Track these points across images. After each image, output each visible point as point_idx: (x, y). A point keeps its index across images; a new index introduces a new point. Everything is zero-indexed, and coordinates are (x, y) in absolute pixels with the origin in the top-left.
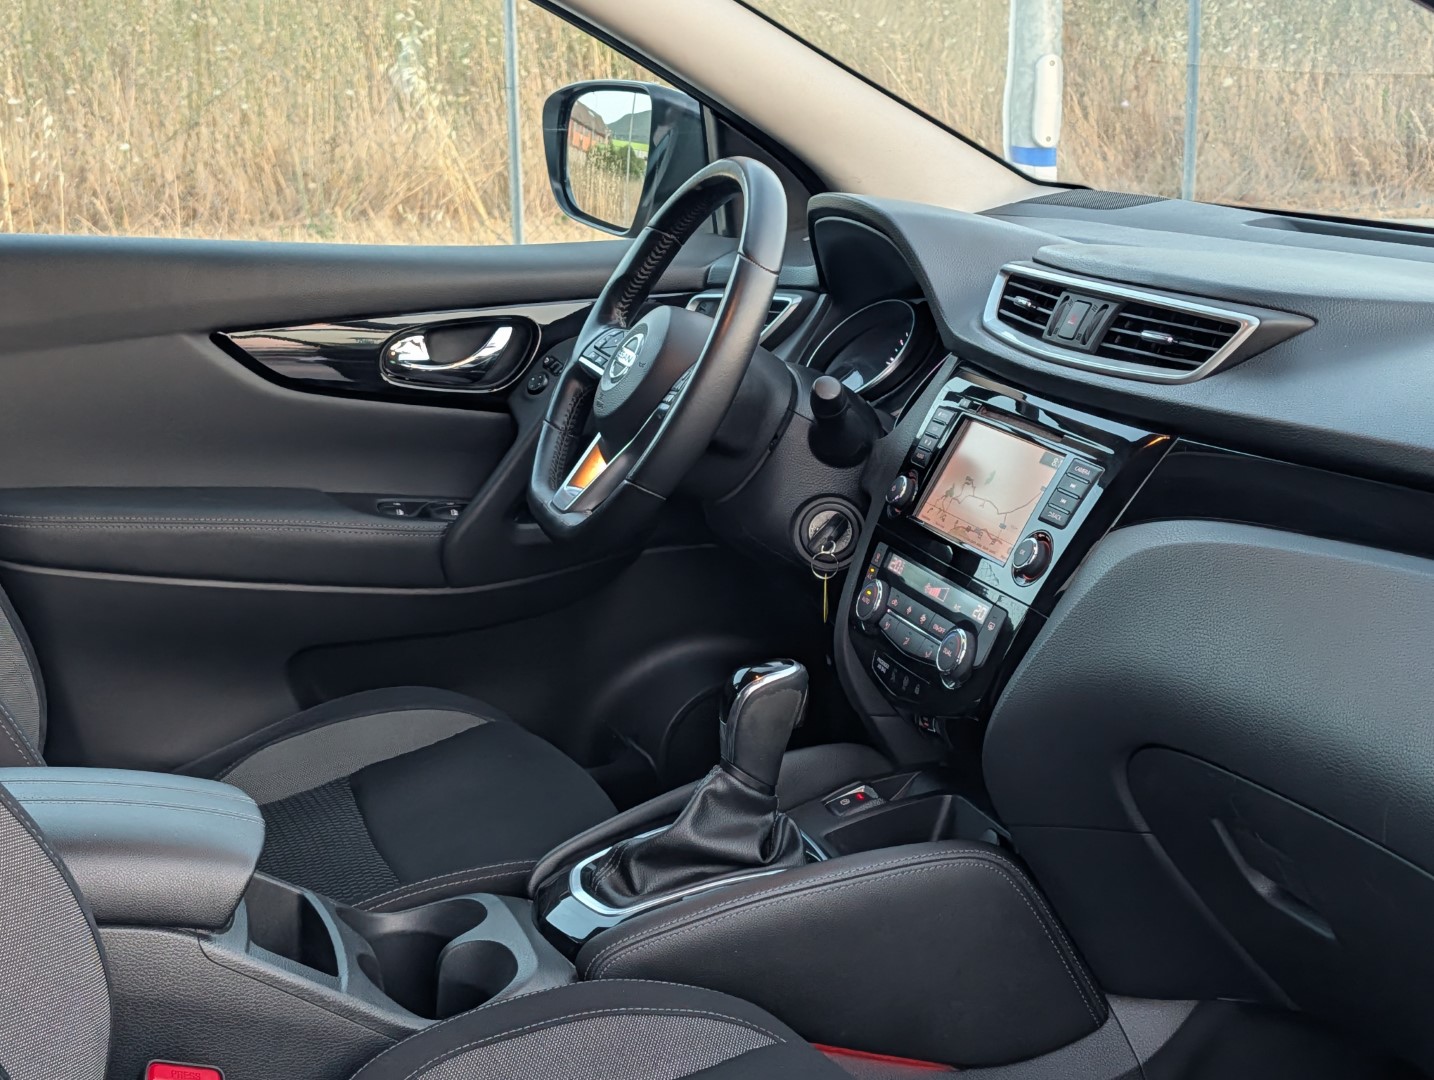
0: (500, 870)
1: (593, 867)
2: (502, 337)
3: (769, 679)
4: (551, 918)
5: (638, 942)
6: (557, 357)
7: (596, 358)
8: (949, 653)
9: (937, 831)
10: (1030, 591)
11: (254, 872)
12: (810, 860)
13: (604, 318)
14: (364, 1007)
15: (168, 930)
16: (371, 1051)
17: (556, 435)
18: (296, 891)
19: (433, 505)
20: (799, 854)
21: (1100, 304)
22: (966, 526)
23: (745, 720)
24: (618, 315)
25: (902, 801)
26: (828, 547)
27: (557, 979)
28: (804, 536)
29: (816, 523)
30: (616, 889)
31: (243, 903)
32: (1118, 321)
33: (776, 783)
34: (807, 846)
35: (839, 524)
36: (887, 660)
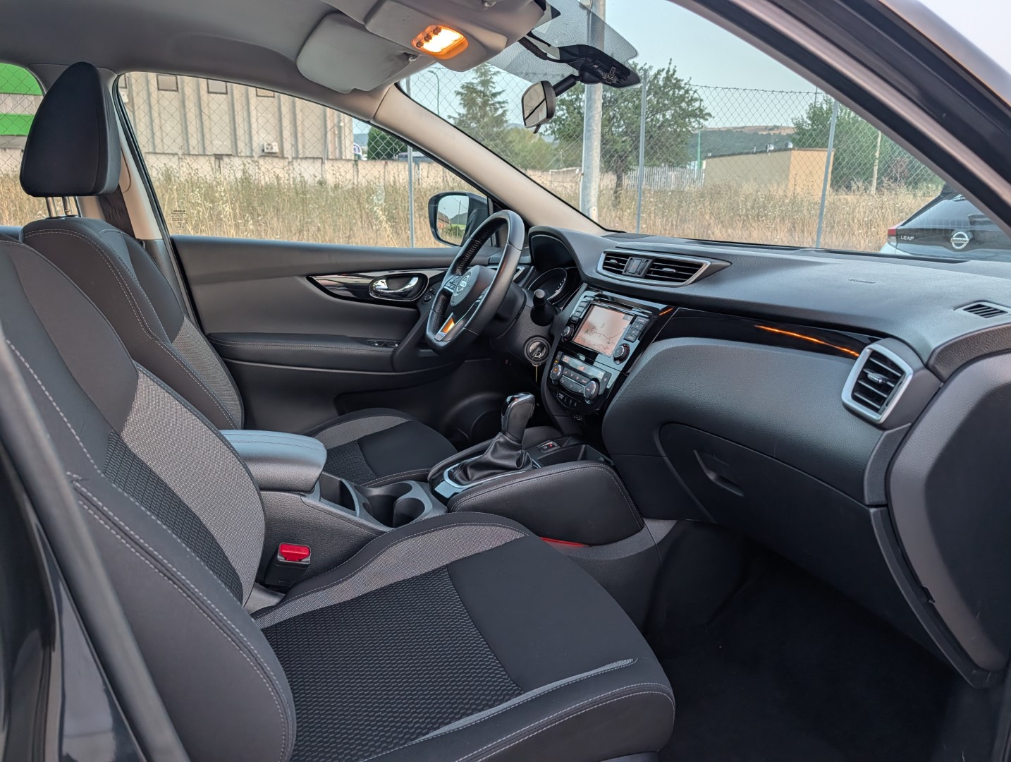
0: (416, 472)
1: (453, 471)
2: (414, 282)
3: (520, 400)
4: (436, 489)
5: (470, 498)
6: (435, 288)
7: (450, 286)
8: (589, 390)
9: (580, 457)
10: (621, 366)
11: (322, 471)
12: (535, 468)
13: (452, 272)
14: (365, 523)
15: (288, 492)
16: (368, 540)
17: (435, 315)
18: (339, 479)
19: (388, 342)
20: (531, 466)
21: (645, 260)
23: (512, 415)
24: (458, 271)
25: (566, 447)
26: (538, 355)
27: (440, 512)
28: (527, 351)
29: (532, 347)
30: (462, 478)
31: (318, 483)
32: (652, 266)
33: (522, 439)
34: (534, 463)
35: (542, 346)
36: (562, 394)
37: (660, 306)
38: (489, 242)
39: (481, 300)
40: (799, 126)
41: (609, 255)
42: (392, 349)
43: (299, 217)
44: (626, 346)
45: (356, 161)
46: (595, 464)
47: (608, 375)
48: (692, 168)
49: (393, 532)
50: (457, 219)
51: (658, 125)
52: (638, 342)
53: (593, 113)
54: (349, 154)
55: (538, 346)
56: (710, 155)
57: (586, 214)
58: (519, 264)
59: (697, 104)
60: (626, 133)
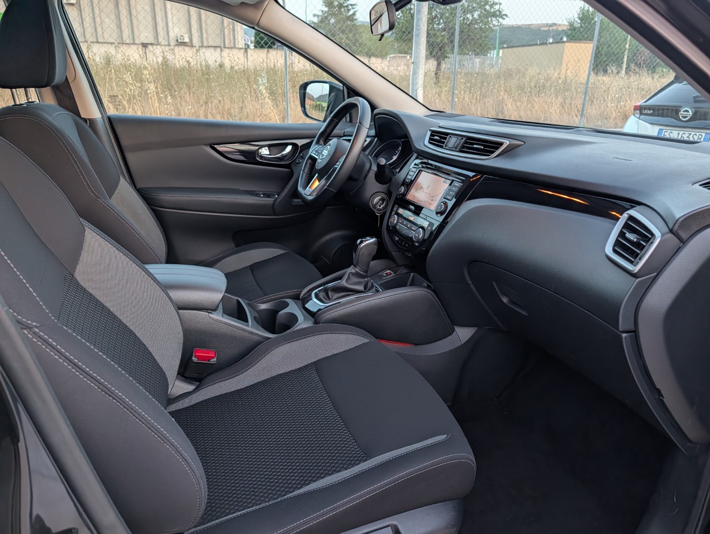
0: (292, 292)
1: (318, 292)
2: (289, 148)
3: (367, 242)
4: (306, 306)
5: (331, 313)
6: (305, 153)
8: (417, 235)
9: (408, 284)
10: (441, 218)
11: (225, 293)
12: (378, 291)
13: (318, 143)
14: (256, 331)
15: (199, 311)
16: (258, 343)
17: (305, 175)
18: (237, 298)
20: (374, 289)
21: (461, 138)
23: (361, 253)
24: (321, 142)
25: (400, 274)
26: (380, 206)
27: (310, 323)
28: (373, 202)
29: (376, 200)
30: (325, 299)
31: (221, 303)
32: (466, 142)
33: (368, 270)
34: (376, 287)
35: (383, 200)
36: (398, 237)
37: (471, 174)
38: (344, 119)
39: (338, 166)
40: (571, 24)
41: (434, 133)
42: (273, 199)
43: (205, 93)
44: (445, 204)
45: (246, 49)
46: (421, 289)
47: (431, 224)
48: (492, 56)
49: (275, 338)
50: (321, 98)
51: (468, 23)
52: (454, 200)
53: (422, 15)
54: (241, 44)
55: (380, 200)
56: (505, 46)
57: (415, 98)
58: (368, 136)
59: (497, 7)
60: (444, 30)
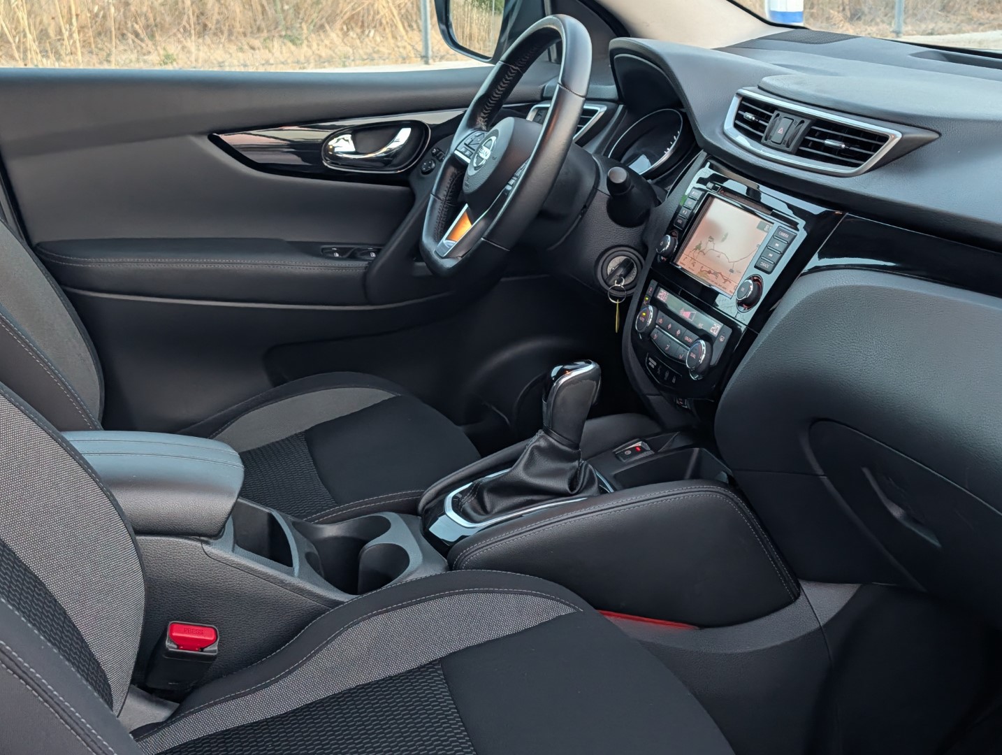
0: (401, 496)
1: (460, 496)
2: (404, 135)
3: (575, 373)
4: (432, 529)
5: (487, 545)
6: (441, 148)
7: (465, 152)
8: (694, 356)
9: (687, 474)
10: (748, 316)
11: (238, 498)
12: (602, 491)
13: (471, 124)
14: (309, 587)
15: (182, 537)
16: (315, 614)
17: (439, 205)
18: (266, 510)
19: (359, 250)
20: (595, 488)
21: (799, 120)
22: (708, 270)
23: (559, 400)
24: (481, 122)
25: (665, 452)
26: (620, 281)
27: (436, 568)
28: (604, 271)
29: (613, 265)
30: (476, 511)
31: (230, 519)
32: (810, 132)
33: (580, 441)
34: (600, 483)
35: (627, 266)
36: (655, 360)
37: (817, 210)
38: (544, 55)
39: (512, 187)
41: (746, 102)
42: (365, 264)
44: (757, 280)
52: (778, 274)
55: (621, 265)
